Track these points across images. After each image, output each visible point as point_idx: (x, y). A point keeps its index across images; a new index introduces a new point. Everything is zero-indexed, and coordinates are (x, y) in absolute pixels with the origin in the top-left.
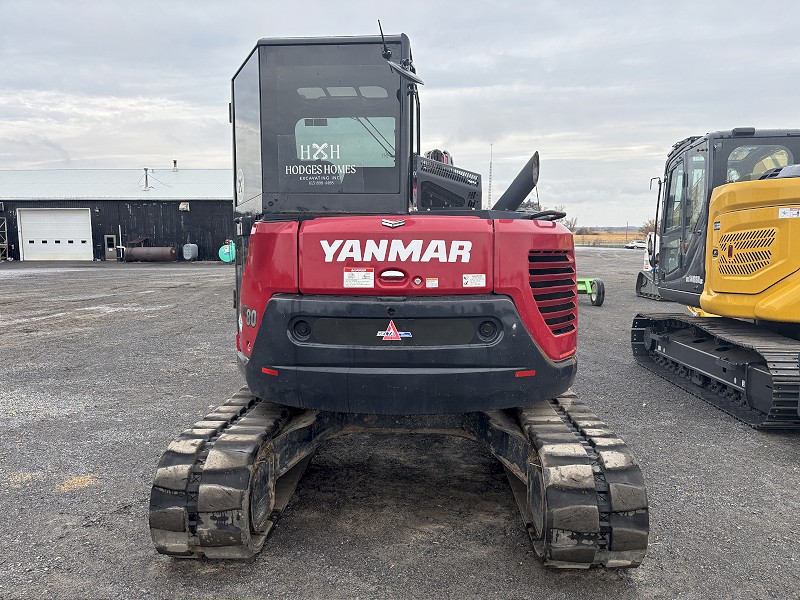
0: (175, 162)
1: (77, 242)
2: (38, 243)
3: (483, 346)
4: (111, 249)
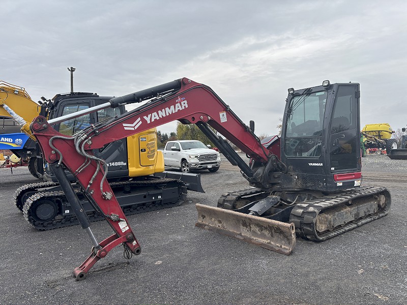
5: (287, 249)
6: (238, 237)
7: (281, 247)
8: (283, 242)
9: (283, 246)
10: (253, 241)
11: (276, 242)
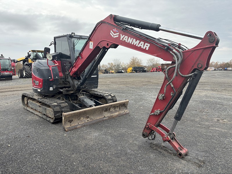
5: (127, 111)
6: (105, 119)
7: (125, 112)
8: (124, 109)
9: (125, 111)
10: (113, 116)
11: (122, 111)
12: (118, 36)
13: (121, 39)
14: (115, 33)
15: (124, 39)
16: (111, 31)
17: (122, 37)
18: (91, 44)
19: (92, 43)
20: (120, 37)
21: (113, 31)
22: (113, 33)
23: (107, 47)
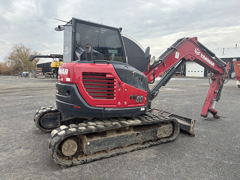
0: (236, 45)
1: (200, 72)
2: (190, 72)
3: (67, 97)
4: (209, 74)
12: (199, 54)
13: (201, 57)
14: (198, 51)
15: (203, 57)
16: (195, 49)
17: (202, 56)
18: (177, 54)
19: (179, 54)
20: (200, 55)
21: (197, 49)
22: (197, 51)
23: (191, 60)
